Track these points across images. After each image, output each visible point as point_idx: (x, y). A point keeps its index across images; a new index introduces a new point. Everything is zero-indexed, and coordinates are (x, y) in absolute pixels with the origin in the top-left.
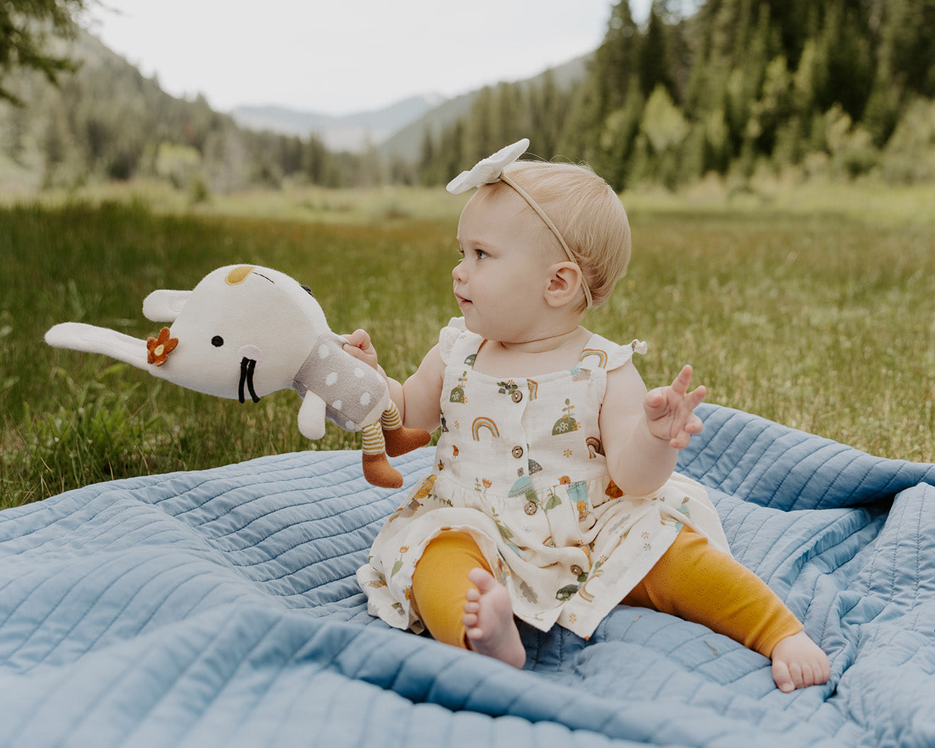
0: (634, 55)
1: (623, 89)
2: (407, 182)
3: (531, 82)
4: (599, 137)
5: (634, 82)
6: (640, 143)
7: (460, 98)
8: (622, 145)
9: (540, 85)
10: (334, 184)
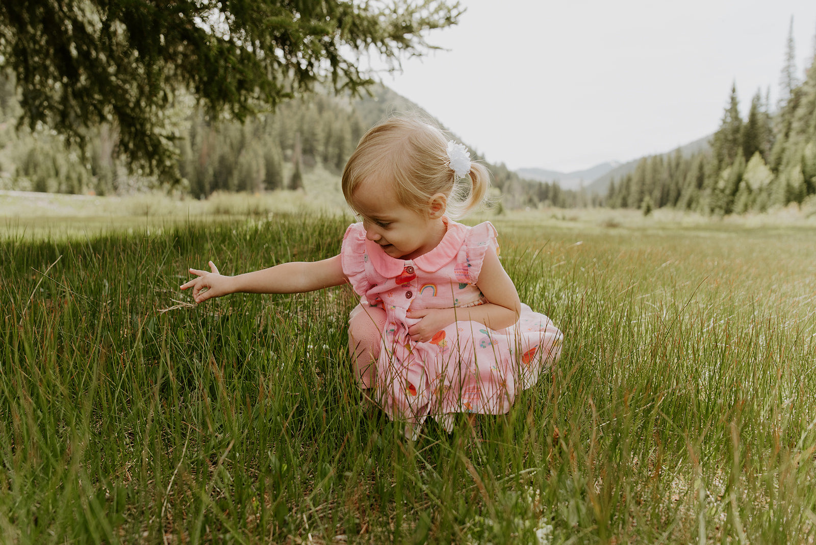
0: (740, 136)
1: (732, 156)
2: (601, 205)
3: (669, 154)
4: (716, 182)
5: (740, 151)
6: (743, 185)
7: (628, 164)
8: (731, 186)
9: (673, 156)
10: (563, 206)
